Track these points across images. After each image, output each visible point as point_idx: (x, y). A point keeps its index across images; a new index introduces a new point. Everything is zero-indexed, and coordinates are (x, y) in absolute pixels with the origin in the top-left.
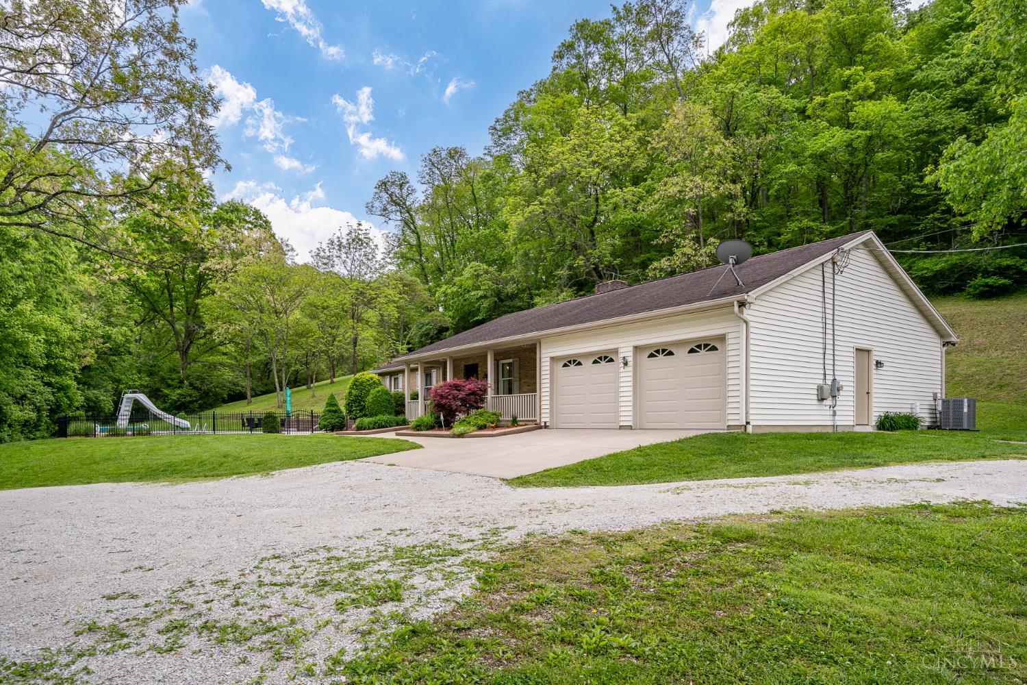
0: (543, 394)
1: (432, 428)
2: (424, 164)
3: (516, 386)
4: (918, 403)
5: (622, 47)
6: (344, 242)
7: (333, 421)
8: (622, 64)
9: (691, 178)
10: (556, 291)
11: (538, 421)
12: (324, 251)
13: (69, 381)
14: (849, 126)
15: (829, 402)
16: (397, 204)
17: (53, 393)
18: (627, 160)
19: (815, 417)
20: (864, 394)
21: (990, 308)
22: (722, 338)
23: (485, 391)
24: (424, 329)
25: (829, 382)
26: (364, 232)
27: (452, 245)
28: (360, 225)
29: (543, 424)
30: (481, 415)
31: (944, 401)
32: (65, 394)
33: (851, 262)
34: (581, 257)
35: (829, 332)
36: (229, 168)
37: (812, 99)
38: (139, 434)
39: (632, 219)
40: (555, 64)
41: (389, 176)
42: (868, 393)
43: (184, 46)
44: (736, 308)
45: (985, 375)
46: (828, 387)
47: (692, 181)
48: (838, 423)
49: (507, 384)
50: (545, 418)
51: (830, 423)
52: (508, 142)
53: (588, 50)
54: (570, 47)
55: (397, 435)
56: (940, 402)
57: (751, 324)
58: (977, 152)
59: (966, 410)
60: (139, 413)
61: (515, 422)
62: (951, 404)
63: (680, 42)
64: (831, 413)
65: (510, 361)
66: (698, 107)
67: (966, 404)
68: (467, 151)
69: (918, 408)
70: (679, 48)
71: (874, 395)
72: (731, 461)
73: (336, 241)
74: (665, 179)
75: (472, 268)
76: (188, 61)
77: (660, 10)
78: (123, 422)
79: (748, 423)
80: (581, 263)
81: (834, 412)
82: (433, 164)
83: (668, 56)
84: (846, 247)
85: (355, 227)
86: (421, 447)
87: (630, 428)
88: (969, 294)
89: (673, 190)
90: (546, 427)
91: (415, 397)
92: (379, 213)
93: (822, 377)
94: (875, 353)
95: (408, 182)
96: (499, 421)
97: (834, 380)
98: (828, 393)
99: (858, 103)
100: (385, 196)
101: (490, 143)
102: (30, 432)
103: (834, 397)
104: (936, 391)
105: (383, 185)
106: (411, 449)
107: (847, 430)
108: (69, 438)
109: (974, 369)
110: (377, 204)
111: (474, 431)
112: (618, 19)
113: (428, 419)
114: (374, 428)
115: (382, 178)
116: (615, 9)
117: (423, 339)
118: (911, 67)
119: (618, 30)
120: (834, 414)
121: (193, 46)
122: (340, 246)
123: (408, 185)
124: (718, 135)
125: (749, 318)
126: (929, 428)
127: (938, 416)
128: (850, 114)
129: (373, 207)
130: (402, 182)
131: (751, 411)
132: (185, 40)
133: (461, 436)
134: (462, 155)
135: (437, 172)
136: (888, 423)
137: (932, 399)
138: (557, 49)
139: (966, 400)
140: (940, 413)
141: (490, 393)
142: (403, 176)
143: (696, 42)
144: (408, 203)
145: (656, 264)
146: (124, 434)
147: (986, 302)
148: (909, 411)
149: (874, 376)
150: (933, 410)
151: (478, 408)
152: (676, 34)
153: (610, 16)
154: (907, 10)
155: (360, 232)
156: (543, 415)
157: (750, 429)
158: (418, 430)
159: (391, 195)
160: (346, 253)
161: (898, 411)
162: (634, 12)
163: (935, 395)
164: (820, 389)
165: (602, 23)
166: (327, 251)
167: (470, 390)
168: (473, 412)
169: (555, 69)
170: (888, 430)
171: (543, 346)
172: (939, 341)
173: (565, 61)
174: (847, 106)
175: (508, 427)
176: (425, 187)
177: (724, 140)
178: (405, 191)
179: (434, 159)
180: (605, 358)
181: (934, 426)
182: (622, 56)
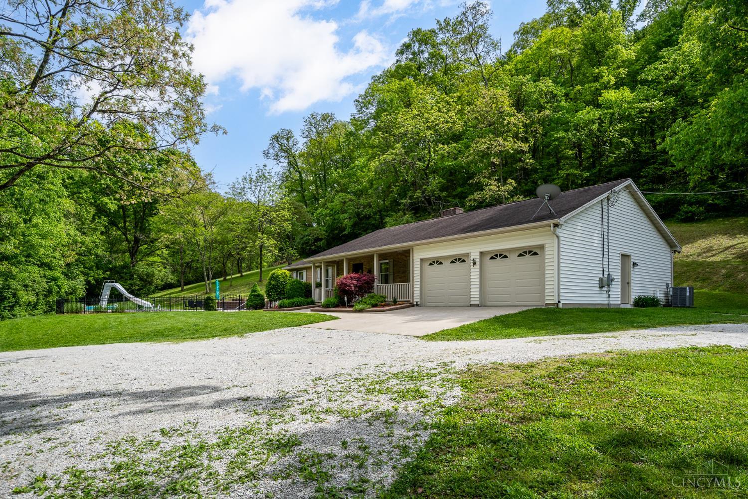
0: (415, 283)
1: (337, 306)
2: (305, 124)
3: (391, 278)
4: (658, 290)
5: (443, 48)
6: (254, 178)
7: (257, 302)
8: (444, 59)
9: (496, 139)
10: (401, 213)
11: (411, 301)
12: (239, 184)
13: (58, 274)
14: (598, 106)
15: (605, 289)
16: (285, 152)
17: (47, 283)
18: (450, 125)
19: (598, 298)
20: (626, 283)
21: (692, 229)
22: (542, 247)
23: (373, 281)
24: (305, 239)
25: (606, 276)
26: (268, 171)
27: (325, 181)
28: (265, 166)
29: (415, 303)
30: (372, 297)
31: (673, 289)
32: (55, 283)
33: (620, 199)
34: (419, 191)
35: (606, 243)
36: (225, 133)
37: (574, 88)
38: (116, 312)
39: (453, 165)
40: (397, 58)
41: (280, 132)
42: (628, 283)
43: (185, 49)
44: (552, 228)
45: (693, 272)
46: (606, 279)
47: (495, 141)
48: (611, 303)
49: (383, 277)
50: (417, 299)
51: (606, 303)
52: (367, 111)
53: (421, 49)
54: (407, 47)
55: (312, 311)
56: (671, 289)
57: (561, 238)
58: (690, 129)
59: (688, 294)
60: (116, 297)
61: (395, 302)
62: (678, 290)
63: (484, 46)
64: (607, 296)
65: (387, 261)
66: (499, 91)
67: (688, 290)
68: (335, 116)
69: (658, 293)
70: (484, 50)
71: (632, 285)
72: (557, 325)
73: (248, 177)
74: (477, 139)
75: (340, 197)
76: (187, 58)
77: (471, 24)
78: (104, 303)
79: (559, 302)
80: (420, 195)
81: (609, 295)
82: (311, 124)
83: (476, 55)
84: (617, 189)
85: (262, 167)
86: (338, 318)
87: (478, 305)
88: (678, 219)
89: (483, 147)
90: (417, 305)
91: (319, 285)
92: (273, 158)
93: (602, 272)
94: (632, 257)
95: (293, 137)
96: (385, 301)
97: (609, 274)
98: (605, 283)
99: (604, 91)
100: (277, 146)
101: (355, 111)
102: (31, 310)
103: (608, 285)
104: (668, 282)
105: (276, 138)
106: (332, 320)
107: (616, 307)
108: (65, 314)
109: (685, 269)
110: (271, 151)
111: (369, 308)
112: (441, 29)
113: (333, 300)
114: (292, 307)
115: (275, 133)
116: (438, 22)
117: (304, 246)
118: (638, 67)
119: (441, 36)
120: (609, 297)
121: (191, 48)
122: (251, 181)
123: (293, 139)
124: (513, 110)
125: (560, 235)
126: (664, 306)
127: (670, 298)
128: (600, 98)
129: (268, 153)
130: (289, 136)
131: (561, 294)
132: (187, 45)
133: (361, 311)
134: (332, 119)
135: (314, 130)
136: (641, 302)
137: (665, 287)
138: (400, 48)
139: (688, 288)
140: (671, 296)
141: (376, 284)
142: (290, 132)
143: (495, 46)
144: (293, 151)
145: (471, 197)
146: (106, 312)
147: (689, 224)
148: (652, 295)
149: (632, 272)
150: (667, 294)
151: (370, 292)
152: (482, 41)
153: (435, 27)
154: (634, 30)
155: (265, 171)
156: (415, 298)
157: (560, 306)
158: (328, 308)
159: (281, 145)
160: (255, 186)
161: (646, 295)
162: (451, 24)
163: (667, 284)
164: (601, 280)
165: (430, 31)
166: (242, 184)
167: (364, 280)
168: (366, 295)
169: (397, 61)
170: (641, 307)
171: (415, 251)
172: (669, 250)
173: (405, 56)
174: (597, 93)
175: (392, 305)
176: (305, 140)
177: (516, 114)
178: (291, 143)
179: (313, 121)
180: (459, 259)
181: (668, 305)
182: (444, 54)
